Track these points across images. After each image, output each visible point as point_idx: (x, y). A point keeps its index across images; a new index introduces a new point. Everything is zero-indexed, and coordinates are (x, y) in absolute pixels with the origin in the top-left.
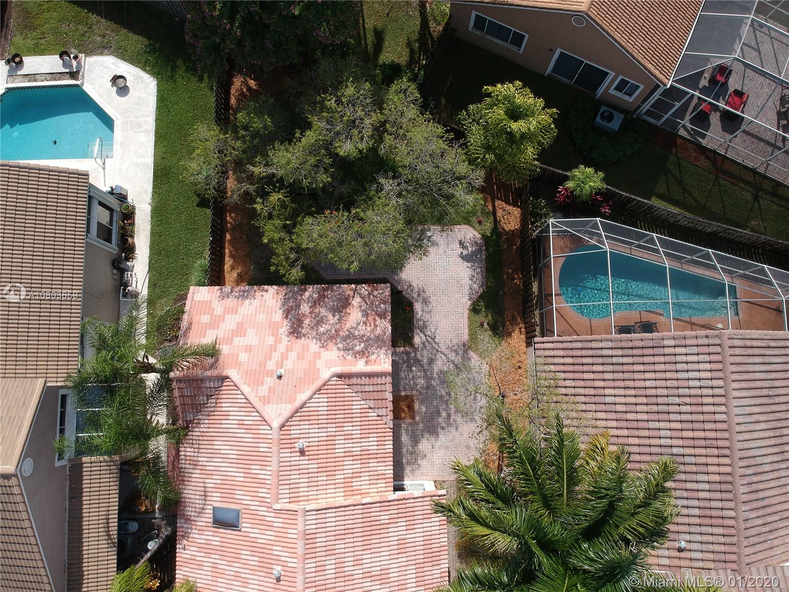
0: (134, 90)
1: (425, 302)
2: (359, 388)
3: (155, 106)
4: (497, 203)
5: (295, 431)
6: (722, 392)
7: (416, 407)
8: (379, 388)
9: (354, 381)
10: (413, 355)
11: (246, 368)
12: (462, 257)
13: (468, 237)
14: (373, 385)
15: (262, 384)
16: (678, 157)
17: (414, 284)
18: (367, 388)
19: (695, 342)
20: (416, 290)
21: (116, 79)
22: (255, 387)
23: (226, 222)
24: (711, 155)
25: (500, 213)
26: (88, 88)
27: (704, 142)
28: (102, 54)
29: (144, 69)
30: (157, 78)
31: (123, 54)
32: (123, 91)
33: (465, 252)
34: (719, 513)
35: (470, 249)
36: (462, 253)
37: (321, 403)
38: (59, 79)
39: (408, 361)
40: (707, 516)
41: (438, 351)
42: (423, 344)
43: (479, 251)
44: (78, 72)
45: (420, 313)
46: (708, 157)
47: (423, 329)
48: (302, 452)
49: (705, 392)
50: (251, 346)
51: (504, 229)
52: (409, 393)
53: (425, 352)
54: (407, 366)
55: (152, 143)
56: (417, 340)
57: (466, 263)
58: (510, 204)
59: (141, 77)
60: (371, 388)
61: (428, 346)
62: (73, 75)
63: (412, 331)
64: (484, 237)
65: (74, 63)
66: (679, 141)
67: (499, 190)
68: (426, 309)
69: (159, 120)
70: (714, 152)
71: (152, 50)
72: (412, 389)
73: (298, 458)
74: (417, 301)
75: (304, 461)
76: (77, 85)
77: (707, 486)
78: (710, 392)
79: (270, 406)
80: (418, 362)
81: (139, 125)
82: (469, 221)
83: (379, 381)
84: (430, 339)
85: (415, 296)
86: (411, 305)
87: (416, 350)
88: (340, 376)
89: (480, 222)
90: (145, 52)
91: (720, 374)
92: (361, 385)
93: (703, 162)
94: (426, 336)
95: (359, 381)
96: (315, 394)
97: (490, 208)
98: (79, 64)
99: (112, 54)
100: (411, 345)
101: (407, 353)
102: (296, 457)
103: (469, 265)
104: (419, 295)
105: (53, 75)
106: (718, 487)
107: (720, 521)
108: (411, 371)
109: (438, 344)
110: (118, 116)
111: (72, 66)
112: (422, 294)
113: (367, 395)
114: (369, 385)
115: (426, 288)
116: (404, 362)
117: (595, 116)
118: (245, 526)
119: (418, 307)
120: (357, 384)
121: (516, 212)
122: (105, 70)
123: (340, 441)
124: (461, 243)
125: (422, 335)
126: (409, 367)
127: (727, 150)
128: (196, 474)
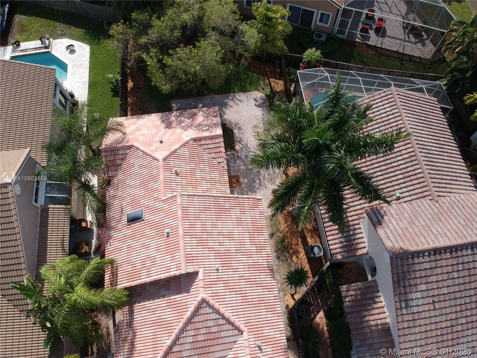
0: (78, 51)
1: (240, 128)
2: (206, 147)
3: (89, 56)
4: (271, 80)
5: (172, 163)
6: (398, 114)
7: (242, 180)
8: (217, 145)
9: (203, 142)
10: (236, 155)
11: (142, 141)
12: (256, 105)
13: (258, 96)
14: (214, 144)
15: (152, 146)
16: (358, 51)
17: (232, 121)
18: (210, 146)
19: (379, 96)
20: (234, 123)
21: (68, 47)
22: (148, 147)
23: (128, 102)
24: (374, 48)
25: (273, 84)
26: (54, 52)
27: (369, 43)
28: (61, 38)
29: (84, 42)
30: (91, 45)
31: (72, 37)
32: (72, 52)
33: (257, 103)
34: (413, 173)
35: (260, 102)
36: (256, 104)
37: (185, 152)
38: (39, 50)
39: (234, 158)
40: (407, 177)
41: (250, 151)
42: (241, 148)
43: (265, 102)
44: (49, 46)
45: (237, 134)
46: (372, 49)
47: (240, 142)
48: (177, 174)
49: (390, 117)
50: (144, 134)
51: (276, 91)
52: (236, 174)
53: (243, 153)
54: (234, 161)
55: (88, 72)
56: (238, 147)
57: (259, 108)
58: (277, 79)
59: (82, 46)
60: (213, 146)
61: (244, 150)
62: (46, 47)
63: (234, 143)
64: (266, 95)
65: (47, 42)
66: (357, 44)
67: (271, 74)
68: (240, 132)
69: (91, 63)
70: (375, 46)
71: (87, 33)
72: (238, 172)
73: (175, 177)
74: (235, 128)
75: (178, 179)
76: (48, 52)
77: (403, 162)
78: (392, 116)
79: (157, 153)
80: (239, 158)
81: (81, 65)
82: (258, 89)
83: (217, 141)
84: (244, 146)
85: (234, 126)
86: (232, 131)
87: (237, 152)
88: (195, 140)
89: (263, 89)
90: (84, 35)
91: (395, 107)
92: (207, 144)
93: (371, 51)
94: (242, 145)
95: (205, 142)
96: (181, 146)
97: (268, 82)
98: (50, 42)
99: (67, 37)
100: (235, 150)
101: (233, 154)
102: (174, 176)
103: (261, 109)
104: (235, 126)
105: (36, 49)
106: (409, 160)
107: (415, 177)
108: (236, 163)
109: (249, 148)
110: (70, 62)
111: (46, 44)
112: (238, 125)
113: (211, 151)
114: (212, 144)
115: (239, 122)
116: (232, 159)
117: (313, 36)
118: (146, 217)
119: (236, 131)
120: (205, 144)
121: (281, 82)
122: (63, 44)
123: (198, 172)
124: (255, 100)
125: (240, 145)
126: (235, 161)
127: (381, 45)
128: (116, 202)
